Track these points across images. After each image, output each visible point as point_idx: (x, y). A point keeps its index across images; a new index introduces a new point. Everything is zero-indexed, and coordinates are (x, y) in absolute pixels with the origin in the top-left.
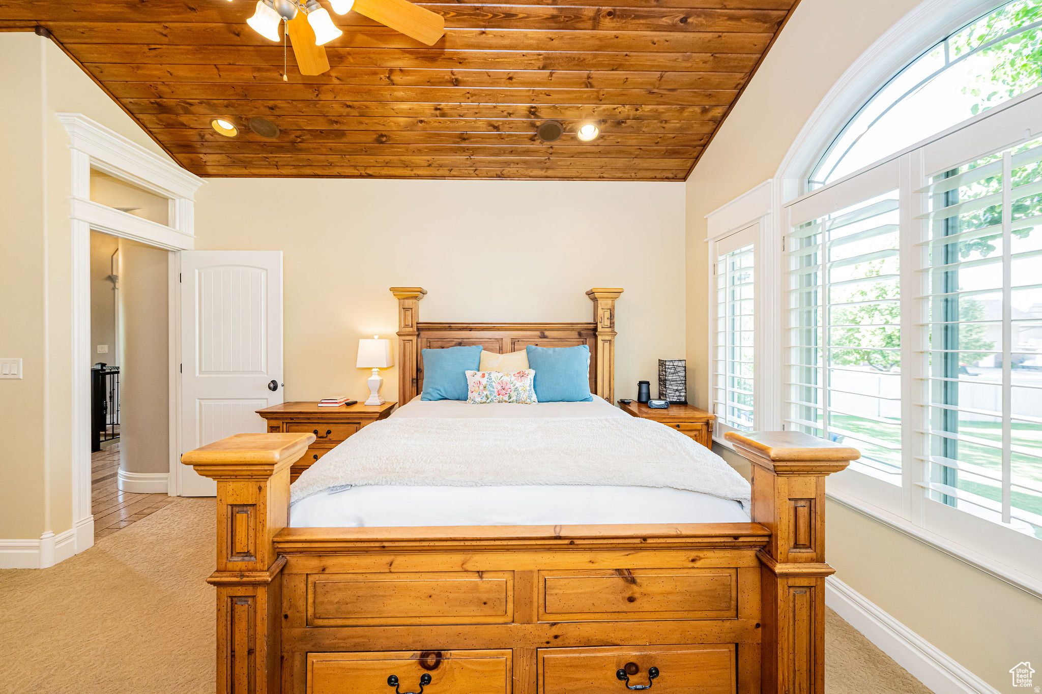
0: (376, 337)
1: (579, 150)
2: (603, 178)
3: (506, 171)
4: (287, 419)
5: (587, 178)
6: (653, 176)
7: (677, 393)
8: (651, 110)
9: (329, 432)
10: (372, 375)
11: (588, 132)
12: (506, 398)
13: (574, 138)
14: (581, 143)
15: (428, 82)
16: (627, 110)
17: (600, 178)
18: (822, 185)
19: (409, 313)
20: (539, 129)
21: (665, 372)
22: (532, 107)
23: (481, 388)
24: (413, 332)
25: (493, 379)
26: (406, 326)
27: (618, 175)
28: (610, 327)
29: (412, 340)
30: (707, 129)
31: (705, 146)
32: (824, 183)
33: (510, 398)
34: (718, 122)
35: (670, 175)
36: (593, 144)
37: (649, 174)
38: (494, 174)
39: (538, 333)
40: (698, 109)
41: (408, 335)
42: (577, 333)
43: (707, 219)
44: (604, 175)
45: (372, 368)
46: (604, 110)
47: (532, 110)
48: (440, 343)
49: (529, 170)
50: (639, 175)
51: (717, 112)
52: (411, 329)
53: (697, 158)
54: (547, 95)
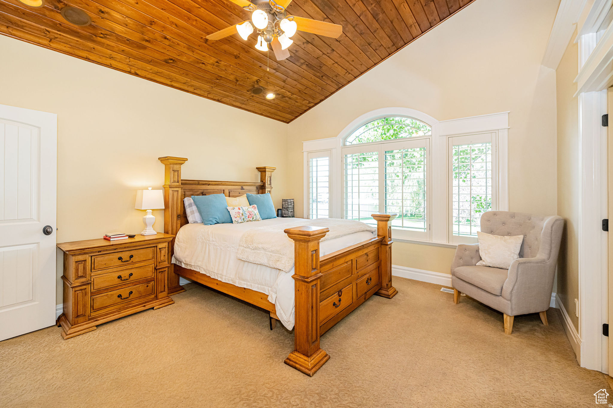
0: (150, 189)
1: (261, 101)
2: (262, 114)
3: (224, 100)
4: (91, 253)
5: (256, 113)
6: (279, 119)
7: (291, 213)
8: (296, 97)
9: (131, 257)
10: (146, 214)
11: (270, 96)
12: (251, 219)
13: (264, 97)
14: (265, 99)
15: (225, 51)
16: (289, 94)
17: (261, 114)
18: (351, 144)
19: (176, 173)
20: (254, 89)
21: (288, 204)
22: (259, 80)
23: (241, 215)
24: (179, 185)
25: (245, 210)
26: (174, 182)
27: (268, 115)
28: (270, 185)
29: (178, 191)
30: (306, 109)
31: (301, 114)
32: (351, 143)
33: (253, 218)
34: (310, 108)
35: (285, 120)
36: (269, 101)
37: (279, 118)
38: (217, 98)
39: (240, 187)
40: (308, 102)
41: (176, 187)
42: (256, 187)
43: (303, 143)
44: (263, 114)
45: (147, 210)
46: (282, 91)
47: (258, 81)
48: (191, 193)
49: (235, 102)
50: (276, 117)
51: (311, 105)
52: (178, 184)
53: (296, 117)
54: (268, 78)
